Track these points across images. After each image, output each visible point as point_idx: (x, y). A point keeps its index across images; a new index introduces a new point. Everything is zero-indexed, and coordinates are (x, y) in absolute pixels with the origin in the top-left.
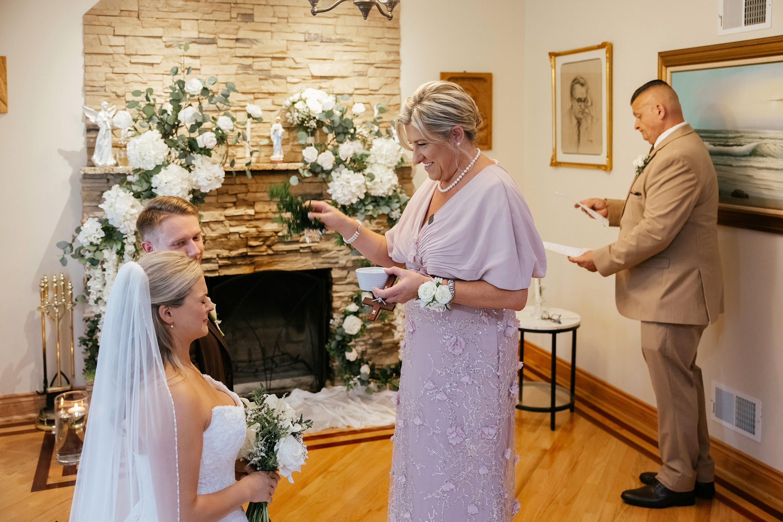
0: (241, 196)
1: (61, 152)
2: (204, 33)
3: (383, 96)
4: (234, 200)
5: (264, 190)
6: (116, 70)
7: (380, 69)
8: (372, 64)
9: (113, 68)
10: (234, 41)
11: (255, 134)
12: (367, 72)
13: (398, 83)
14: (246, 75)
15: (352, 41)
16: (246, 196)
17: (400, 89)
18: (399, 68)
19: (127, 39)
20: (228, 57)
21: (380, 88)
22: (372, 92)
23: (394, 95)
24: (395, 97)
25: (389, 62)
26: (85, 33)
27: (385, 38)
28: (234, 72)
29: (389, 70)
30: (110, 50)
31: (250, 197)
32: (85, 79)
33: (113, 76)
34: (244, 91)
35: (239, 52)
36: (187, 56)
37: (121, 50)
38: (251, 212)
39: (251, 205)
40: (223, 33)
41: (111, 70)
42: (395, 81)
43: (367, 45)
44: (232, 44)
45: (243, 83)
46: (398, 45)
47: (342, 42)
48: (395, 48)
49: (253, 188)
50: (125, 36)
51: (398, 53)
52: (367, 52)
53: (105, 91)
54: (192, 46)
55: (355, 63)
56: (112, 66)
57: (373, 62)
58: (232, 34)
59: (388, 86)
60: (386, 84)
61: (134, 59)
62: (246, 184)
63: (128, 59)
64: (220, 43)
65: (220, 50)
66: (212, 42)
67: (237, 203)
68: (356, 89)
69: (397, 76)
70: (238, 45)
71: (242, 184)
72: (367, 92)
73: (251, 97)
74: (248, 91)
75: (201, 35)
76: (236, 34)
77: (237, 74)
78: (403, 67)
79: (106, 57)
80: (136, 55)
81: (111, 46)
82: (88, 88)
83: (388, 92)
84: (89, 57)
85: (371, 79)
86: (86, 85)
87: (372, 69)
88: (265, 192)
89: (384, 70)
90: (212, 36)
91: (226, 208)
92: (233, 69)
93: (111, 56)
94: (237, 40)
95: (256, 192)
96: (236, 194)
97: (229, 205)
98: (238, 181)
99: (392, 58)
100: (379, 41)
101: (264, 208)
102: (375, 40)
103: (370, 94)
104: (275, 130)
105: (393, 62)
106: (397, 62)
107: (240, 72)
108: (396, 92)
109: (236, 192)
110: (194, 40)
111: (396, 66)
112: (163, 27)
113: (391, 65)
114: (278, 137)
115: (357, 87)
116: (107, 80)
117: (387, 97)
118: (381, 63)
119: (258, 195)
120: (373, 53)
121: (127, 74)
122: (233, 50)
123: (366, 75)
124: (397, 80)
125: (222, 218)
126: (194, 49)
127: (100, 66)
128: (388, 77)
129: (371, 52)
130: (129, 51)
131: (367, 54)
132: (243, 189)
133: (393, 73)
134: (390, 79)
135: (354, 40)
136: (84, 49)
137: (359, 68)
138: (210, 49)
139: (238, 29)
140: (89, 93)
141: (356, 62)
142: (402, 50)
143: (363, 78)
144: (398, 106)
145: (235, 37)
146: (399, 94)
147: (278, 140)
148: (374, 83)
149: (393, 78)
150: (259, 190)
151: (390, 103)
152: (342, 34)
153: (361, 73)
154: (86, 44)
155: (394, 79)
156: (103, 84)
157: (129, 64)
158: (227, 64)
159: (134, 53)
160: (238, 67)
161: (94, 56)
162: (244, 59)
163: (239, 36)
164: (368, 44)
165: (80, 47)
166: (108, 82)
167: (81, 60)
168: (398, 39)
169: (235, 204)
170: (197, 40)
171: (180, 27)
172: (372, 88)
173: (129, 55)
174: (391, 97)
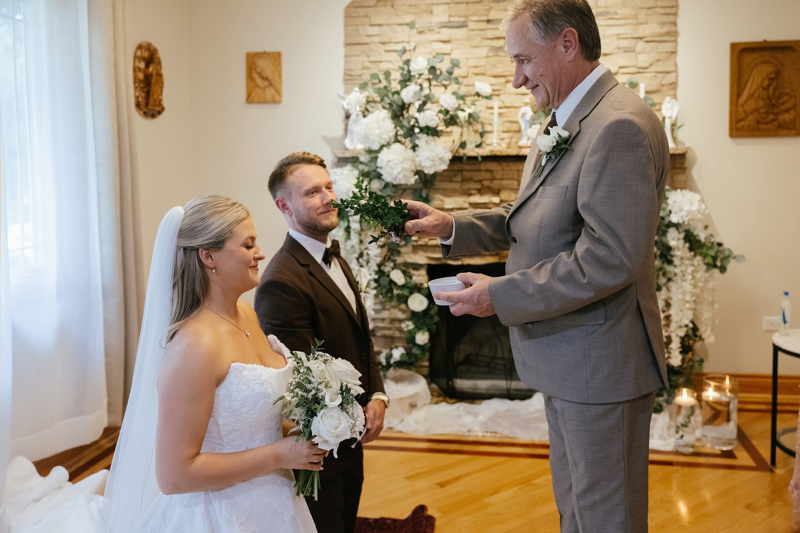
0: (486, 183)
1: (325, 138)
2: (455, 16)
3: (654, 74)
4: (478, 186)
5: (510, 177)
6: (372, 59)
7: (650, 45)
8: (641, 38)
9: (368, 56)
10: (485, 23)
11: (506, 119)
12: (635, 47)
13: (675, 59)
14: (497, 58)
15: (616, 14)
16: (491, 183)
17: (676, 65)
18: (675, 41)
19: (382, 28)
20: (478, 39)
21: (651, 65)
22: (641, 70)
23: (668, 72)
24: (669, 76)
25: (662, 35)
26: (346, 25)
27: (656, 7)
28: (484, 54)
29: (662, 45)
30: (367, 40)
31: (496, 184)
32: (345, 69)
33: (370, 65)
34: (494, 74)
35: (490, 34)
36: (438, 41)
37: (377, 39)
38: (496, 200)
39: (496, 192)
40: (474, 15)
41: (366, 59)
42: (670, 56)
43: (636, 17)
44: (484, 25)
45: (494, 66)
46: (675, 14)
47: (604, 15)
48: (671, 18)
49: (498, 175)
50: (380, 25)
51: (675, 24)
52: (636, 25)
53: (362, 79)
54: (444, 30)
55: (619, 38)
56: (369, 54)
57: (641, 35)
58: (483, 15)
59: (660, 63)
60: (658, 61)
61: (388, 47)
62: (491, 171)
63: (383, 47)
64: (471, 25)
65: (471, 33)
66: (463, 25)
67: (482, 191)
68: (621, 68)
69: (673, 50)
70: (490, 26)
71: (487, 171)
72: (634, 70)
73: (503, 80)
74: (498, 74)
75: (452, 19)
76: (487, 15)
77: (487, 57)
78: (680, 40)
79: (363, 47)
80: (390, 43)
81: (368, 36)
82: (348, 77)
83: (661, 69)
84: (348, 47)
85: (640, 56)
86: (346, 75)
87: (641, 45)
88: (512, 179)
89: (656, 44)
90: (462, 19)
91: (470, 195)
92: (484, 52)
93: (367, 46)
94: (488, 21)
95: (502, 179)
96: (480, 181)
97: (473, 192)
98: (483, 167)
99: (666, 29)
100: (650, 11)
101: (510, 196)
102: (645, 11)
103: (638, 73)
104: (524, 114)
105: (668, 34)
106: (675, 34)
107: (490, 54)
108: (672, 68)
109: (481, 178)
110: (444, 25)
111: (672, 38)
112: (415, 14)
113: (664, 38)
114: (526, 122)
115: (621, 64)
116: (364, 68)
117: (660, 75)
118: (653, 37)
119: (505, 183)
120: (642, 26)
121: (381, 62)
122: (484, 32)
123: (634, 51)
124: (673, 55)
125: (466, 205)
126: (446, 33)
127: (358, 56)
128: (661, 52)
129: (641, 24)
130: (384, 40)
131: (634, 27)
132: (488, 175)
133: (668, 47)
134: (663, 54)
135: (619, 12)
136: (345, 40)
137: (624, 43)
138: (462, 32)
139: (489, 10)
140: (348, 82)
141: (620, 36)
142: (680, 21)
143: (629, 54)
144: (673, 85)
145: (485, 18)
146: (676, 71)
147: (526, 125)
148: (643, 60)
149: (667, 52)
150: (505, 177)
151: (664, 82)
152: (606, 7)
153: (627, 49)
154: (347, 35)
155: (668, 54)
156: (360, 72)
157: (383, 53)
158: (477, 47)
159: (388, 41)
160: (490, 49)
161: (353, 47)
162: (496, 41)
163: (491, 17)
164: (636, 15)
165: (341, 39)
166: (365, 71)
167: (341, 51)
168: (676, 6)
169: (480, 192)
170: (449, 25)
171: (431, 12)
172: (640, 65)
173: (384, 43)
174: (664, 75)
